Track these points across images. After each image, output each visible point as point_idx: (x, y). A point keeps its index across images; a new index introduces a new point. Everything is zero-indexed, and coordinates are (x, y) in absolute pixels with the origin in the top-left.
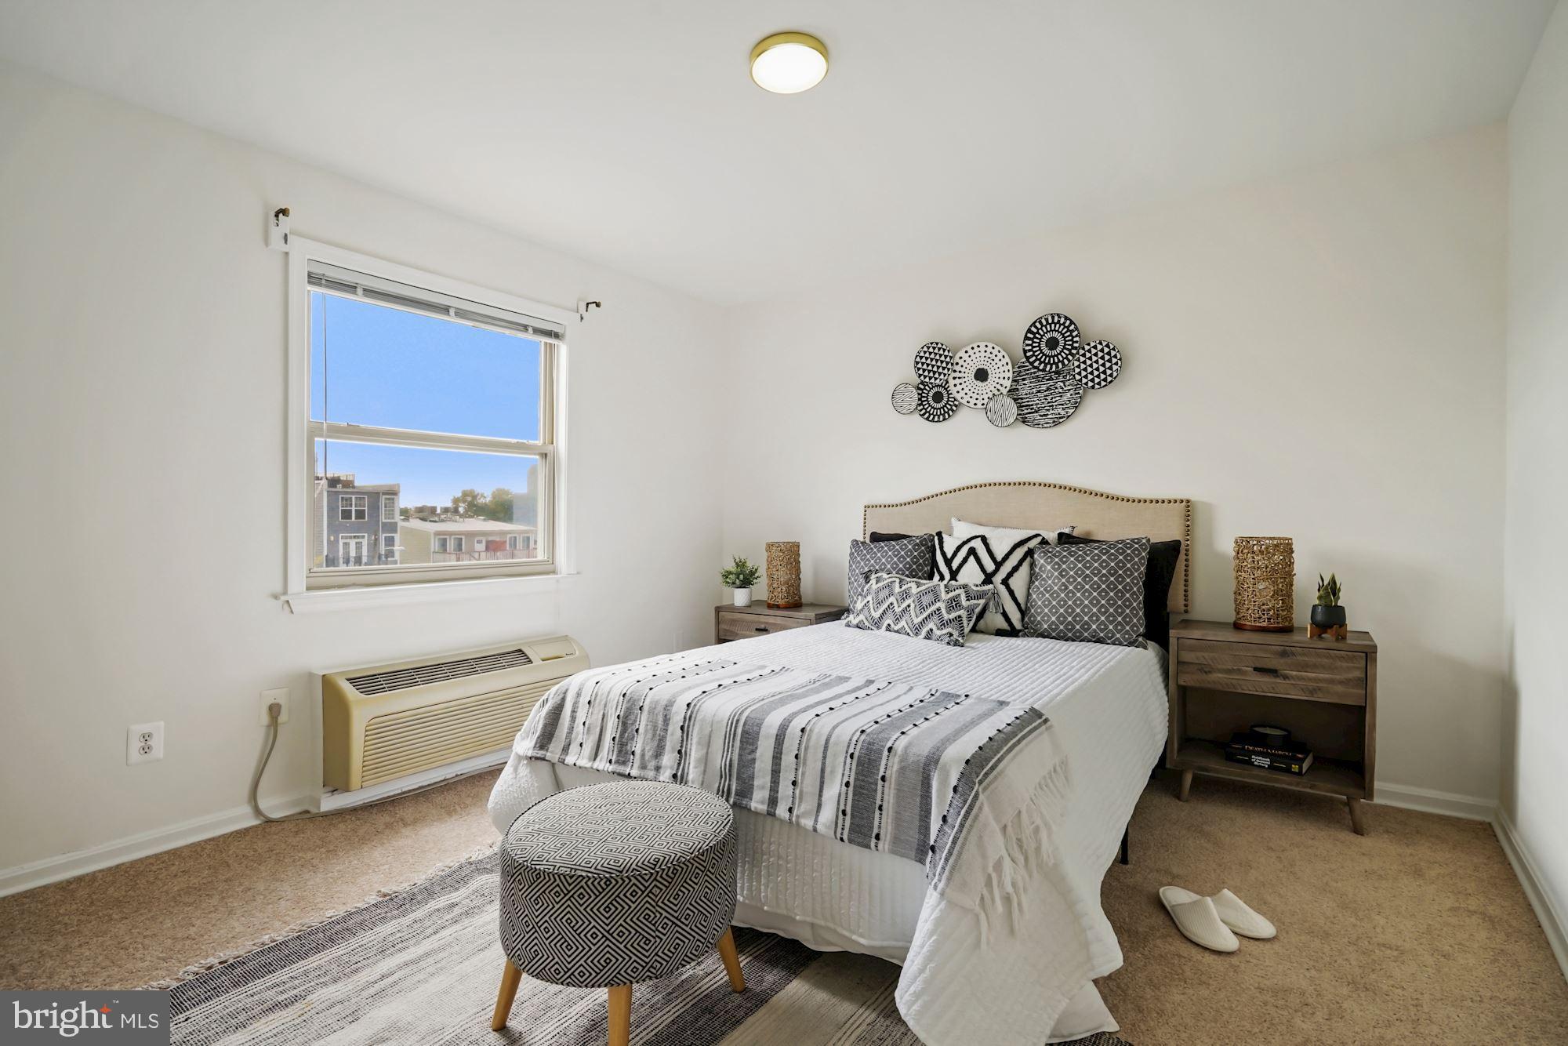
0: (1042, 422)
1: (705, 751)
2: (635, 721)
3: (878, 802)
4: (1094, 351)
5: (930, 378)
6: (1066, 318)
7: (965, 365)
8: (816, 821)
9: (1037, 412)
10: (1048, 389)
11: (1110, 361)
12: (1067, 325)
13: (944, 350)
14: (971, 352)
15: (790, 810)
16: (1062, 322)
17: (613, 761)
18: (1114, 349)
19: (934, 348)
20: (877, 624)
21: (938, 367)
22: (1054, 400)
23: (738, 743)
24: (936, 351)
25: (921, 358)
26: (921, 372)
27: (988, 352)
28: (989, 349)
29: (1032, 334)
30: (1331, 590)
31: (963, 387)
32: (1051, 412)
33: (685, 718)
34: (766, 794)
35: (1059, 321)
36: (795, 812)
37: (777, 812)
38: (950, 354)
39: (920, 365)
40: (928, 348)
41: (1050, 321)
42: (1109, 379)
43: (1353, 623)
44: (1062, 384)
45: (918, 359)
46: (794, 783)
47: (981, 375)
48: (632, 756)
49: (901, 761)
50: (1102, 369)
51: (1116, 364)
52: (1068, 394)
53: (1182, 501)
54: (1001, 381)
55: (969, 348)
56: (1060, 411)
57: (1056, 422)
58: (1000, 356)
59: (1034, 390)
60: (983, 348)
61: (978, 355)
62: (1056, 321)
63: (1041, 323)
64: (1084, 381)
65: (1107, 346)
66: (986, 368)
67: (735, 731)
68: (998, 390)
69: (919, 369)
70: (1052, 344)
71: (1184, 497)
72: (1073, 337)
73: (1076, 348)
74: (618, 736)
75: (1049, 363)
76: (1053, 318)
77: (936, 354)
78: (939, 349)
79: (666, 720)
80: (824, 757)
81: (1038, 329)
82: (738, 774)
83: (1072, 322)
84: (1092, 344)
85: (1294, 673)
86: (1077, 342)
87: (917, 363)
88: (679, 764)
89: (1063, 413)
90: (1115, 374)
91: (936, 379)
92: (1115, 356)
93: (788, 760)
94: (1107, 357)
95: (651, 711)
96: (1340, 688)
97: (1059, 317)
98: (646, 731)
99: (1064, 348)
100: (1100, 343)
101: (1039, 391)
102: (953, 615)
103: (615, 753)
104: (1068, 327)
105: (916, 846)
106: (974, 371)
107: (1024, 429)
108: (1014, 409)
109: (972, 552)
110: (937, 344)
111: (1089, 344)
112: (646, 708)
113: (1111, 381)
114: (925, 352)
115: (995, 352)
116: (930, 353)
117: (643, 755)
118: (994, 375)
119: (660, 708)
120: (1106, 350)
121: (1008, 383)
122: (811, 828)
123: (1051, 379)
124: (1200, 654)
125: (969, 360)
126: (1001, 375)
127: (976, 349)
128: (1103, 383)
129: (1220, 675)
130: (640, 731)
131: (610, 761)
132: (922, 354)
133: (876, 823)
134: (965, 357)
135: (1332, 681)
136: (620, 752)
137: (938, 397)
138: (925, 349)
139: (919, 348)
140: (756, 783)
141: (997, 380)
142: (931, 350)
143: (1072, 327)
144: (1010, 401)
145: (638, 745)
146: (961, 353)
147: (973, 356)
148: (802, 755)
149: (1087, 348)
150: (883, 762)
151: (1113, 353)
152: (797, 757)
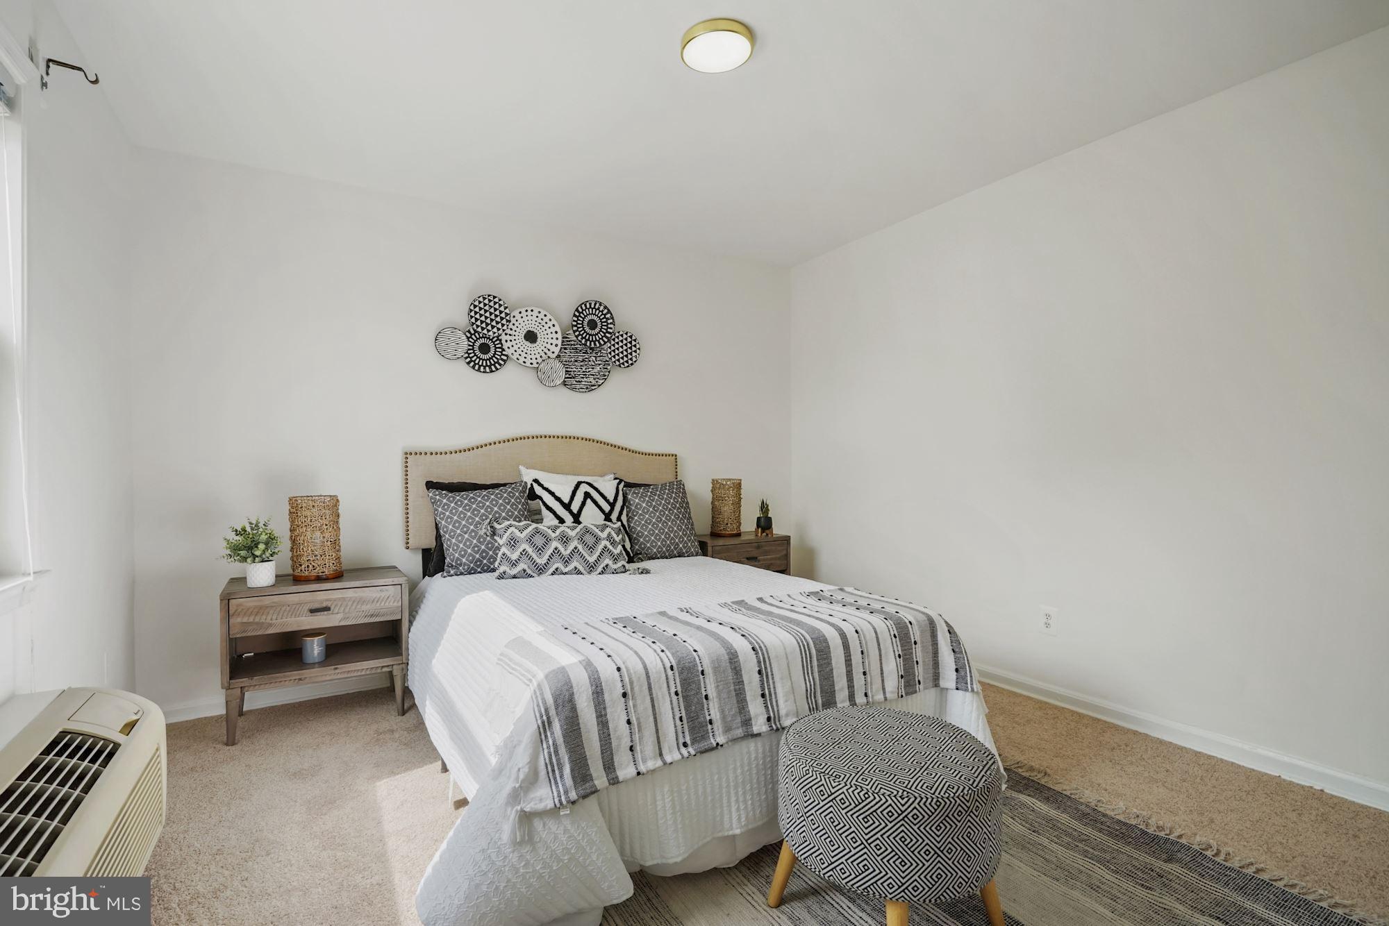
0: (578, 387)
1: (789, 684)
2: (699, 688)
3: (915, 660)
4: (621, 338)
5: (483, 329)
6: (606, 307)
7: (517, 324)
8: (884, 693)
9: (574, 378)
10: (583, 361)
11: (631, 348)
12: (604, 312)
13: (500, 305)
14: (524, 314)
15: (866, 695)
16: (601, 309)
17: (689, 742)
18: (635, 340)
19: (490, 301)
21: (492, 320)
22: (587, 370)
23: (815, 663)
24: (492, 304)
25: (475, 306)
26: (473, 320)
27: (540, 318)
28: (541, 316)
29: (578, 313)
30: (764, 507)
31: (514, 344)
32: (585, 379)
33: (759, 662)
34: (846, 692)
35: (599, 309)
36: (870, 694)
37: (857, 702)
38: (507, 311)
39: (473, 314)
40: (484, 299)
41: (593, 306)
42: (630, 362)
44: (594, 359)
45: (472, 308)
46: (865, 673)
47: (531, 337)
48: (709, 727)
49: (919, 628)
50: (625, 353)
51: (635, 351)
52: (598, 368)
53: (673, 455)
54: (549, 346)
55: (523, 310)
56: (592, 380)
57: (590, 388)
58: (550, 324)
59: (573, 359)
60: (535, 313)
61: (529, 318)
62: (597, 307)
63: (586, 305)
64: (613, 359)
65: (631, 337)
66: (535, 331)
67: (810, 653)
68: (546, 354)
69: (472, 317)
70: (592, 325)
71: (674, 453)
72: (608, 324)
73: (610, 333)
74: (684, 714)
75: (589, 340)
76: (595, 304)
77: (491, 307)
78: (495, 303)
79: (737, 670)
80: (879, 645)
81: (583, 310)
82: (821, 688)
83: (609, 312)
84: (621, 333)
85: (762, 557)
86: (611, 328)
87: (471, 311)
88: (766, 707)
89: (594, 382)
90: (634, 359)
91: (488, 331)
92: (635, 346)
93: (856, 658)
94: (629, 345)
95: (716, 670)
96: (778, 562)
97: (600, 305)
98: (719, 693)
99: (601, 331)
100: (626, 334)
101: (576, 361)
103: (687, 733)
104: (605, 315)
105: (932, 678)
106: (525, 332)
107: (565, 390)
108: (562, 374)
109: (585, 496)
110: (495, 297)
111: (619, 332)
112: (709, 671)
113: (632, 364)
114: (480, 302)
115: (546, 319)
116: (485, 305)
117: (724, 718)
118: (543, 340)
119: (725, 663)
120: (629, 340)
121: (557, 350)
122: (883, 699)
123: (586, 353)
125: (520, 321)
126: (550, 340)
127: (529, 313)
128: (626, 365)
130: (710, 696)
131: (685, 745)
132: (477, 303)
133: (916, 671)
134: (519, 317)
135: (775, 559)
136: (692, 730)
137: (484, 348)
138: (481, 299)
139: (476, 297)
140: (836, 688)
141: (545, 344)
142: (486, 301)
143: (608, 316)
144: (558, 365)
145: (712, 712)
146: (516, 313)
147: (525, 318)
148: (865, 651)
149: (617, 334)
150: (911, 633)
151: (634, 343)
152: (862, 653)
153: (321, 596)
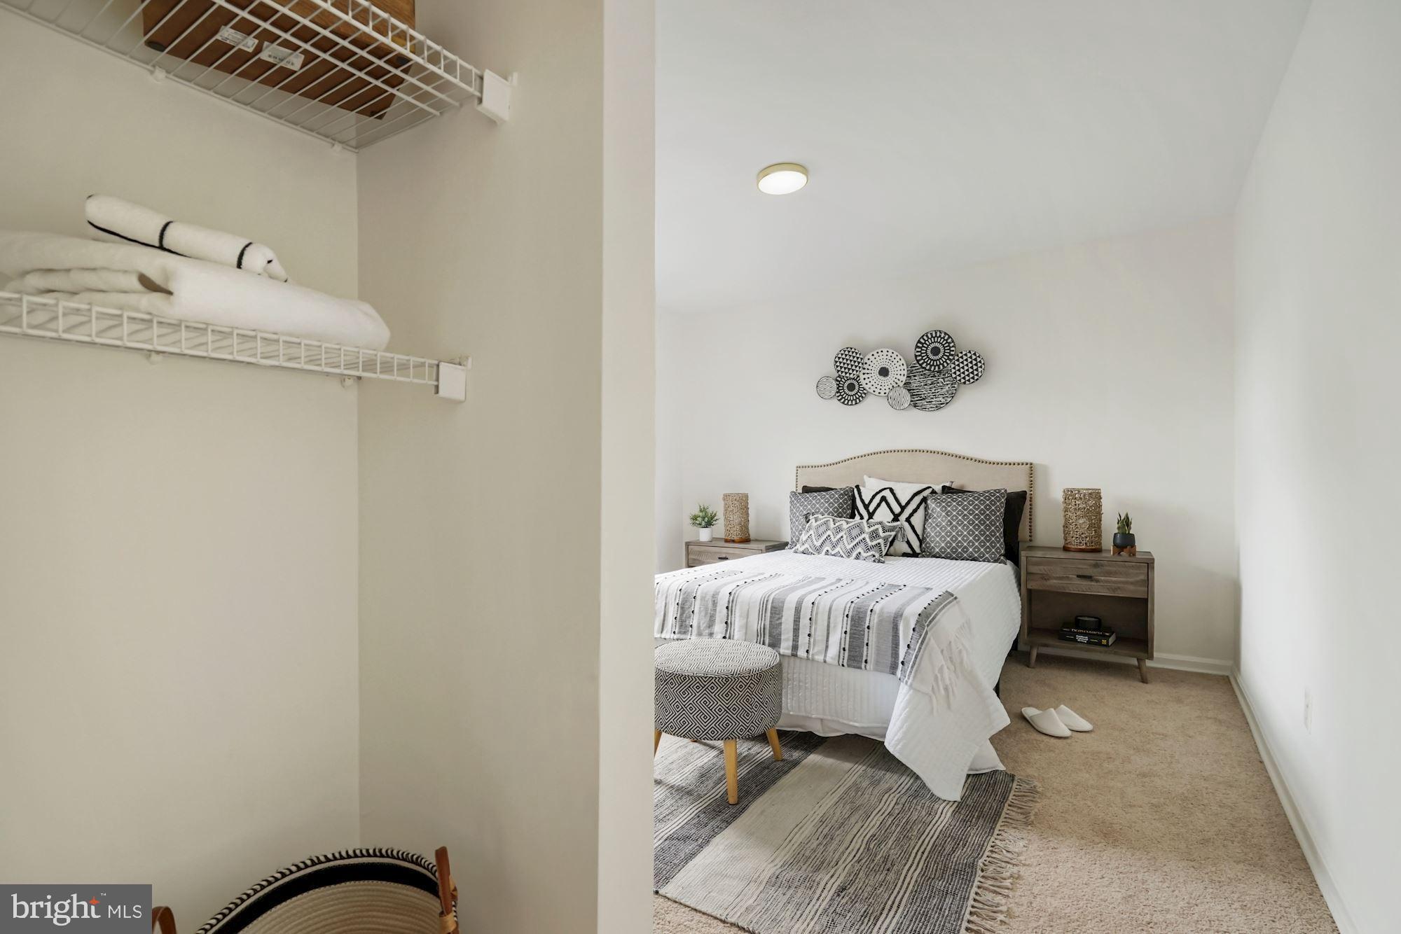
0: (928, 406)
1: (745, 620)
2: (691, 606)
3: (866, 642)
4: (965, 358)
5: (846, 373)
6: (945, 334)
7: (872, 364)
8: (825, 656)
9: (924, 399)
10: (932, 383)
11: (976, 365)
12: (946, 338)
13: (857, 353)
14: (876, 355)
15: (807, 651)
16: (942, 336)
17: (676, 632)
18: (979, 357)
19: (849, 352)
20: (818, 550)
21: (852, 366)
22: (936, 391)
23: (768, 614)
24: (851, 353)
25: (839, 358)
26: (839, 368)
27: (889, 356)
28: (890, 354)
29: (921, 344)
30: (1125, 523)
31: (870, 380)
32: (935, 399)
33: (729, 602)
34: (790, 643)
35: (940, 336)
36: (811, 652)
37: (798, 654)
38: (861, 356)
39: (838, 364)
40: (845, 351)
41: (934, 335)
42: (976, 377)
43: (1141, 546)
44: (942, 380)
45: (837, 359)
46: (809, 635)
47: (884, 372)
48: (690, 628)
49: (879, 617)
50: (971, 370)
51: (981, 367)
52: (947, 387)
53: (1027, 464)
54: (898, 377)
55: (875, 353)
56: (941, 399)
57: (938, 408)
58: (898, 359)
59: (922, 384)
60: (885, 353)
61: (881, 357)
62: (938, 335)
63: (927, 336)
64: (958, 378)
65: (975, 354)
66: (887, 367)
67: (766, 607)
68: (896, 383)
69: (837, 366)
70: (936, 351)
71: (1029, 461)
72: (950, 347)
73: (952, 355)
74: (679, 615)
75: (933, 365)
76: (936, 333)
77: (850, 356)
78: (853, 352)
79: (715, 604)
80: (829, 618)
81: (925, 341)
82: (770, 633)
83: (949, 337)
84: (964, 353)
85: (1103, 578)
86: (953, 351)
87: (836, 362)
88: (727, 630)
89: (943, 400)
90: (980, 374)
91: (850, 374)
92: (980, 362)
93: (804, 622)
94: (974, 362)
95: (703, 598)
96: (1132, 587)
97: (940, 333)
98: (700, 612)
99: (944, 355)
100: (970, 352)
101: (926, 385)
102: (874, 543)
103: (677, 626)
104: (947, 340)
105: (890, 665)
106: (879, 369)
107: (915, 411)
108: (908, 398)
109: (884, 499)
110: (851, 349)
111: (962, 353)
112: (698, 598)
113: (977, 379)
114: (842, 354)
115: (894, 356)
116: (846, 355)
117: (699, 627)
118: (893, 372)
119: (709, 597)
120: (974, 357)
121: (904, 379)
122: (822, 661)
123: (934, 376)
124: (1041, 567)
125: (874, 361)
126: (899, 372)
127: (880, 354)
128: (972, 380)
129: (1055, 581)
130: (695, 612)
131: (674, 633)
132: (840, 356)
133: (865, 653)
134: (872, 358)
135: (1127, 583)
136: (681, 626)
137: (851, 387)
138: (842, 352)
139: (838, 351)
140: (783, 637)
141: (895, 376)
142: (847, 353)
143: (950, 340)
144: (905, 391)
145: (694, 621)
146: (869, 356)
147: (878, 359)
148: (814, 618)
149: (960, 355)
150: (868, 619)
151: (978, 359)
152: (810, 619)
153: (724, 550)
